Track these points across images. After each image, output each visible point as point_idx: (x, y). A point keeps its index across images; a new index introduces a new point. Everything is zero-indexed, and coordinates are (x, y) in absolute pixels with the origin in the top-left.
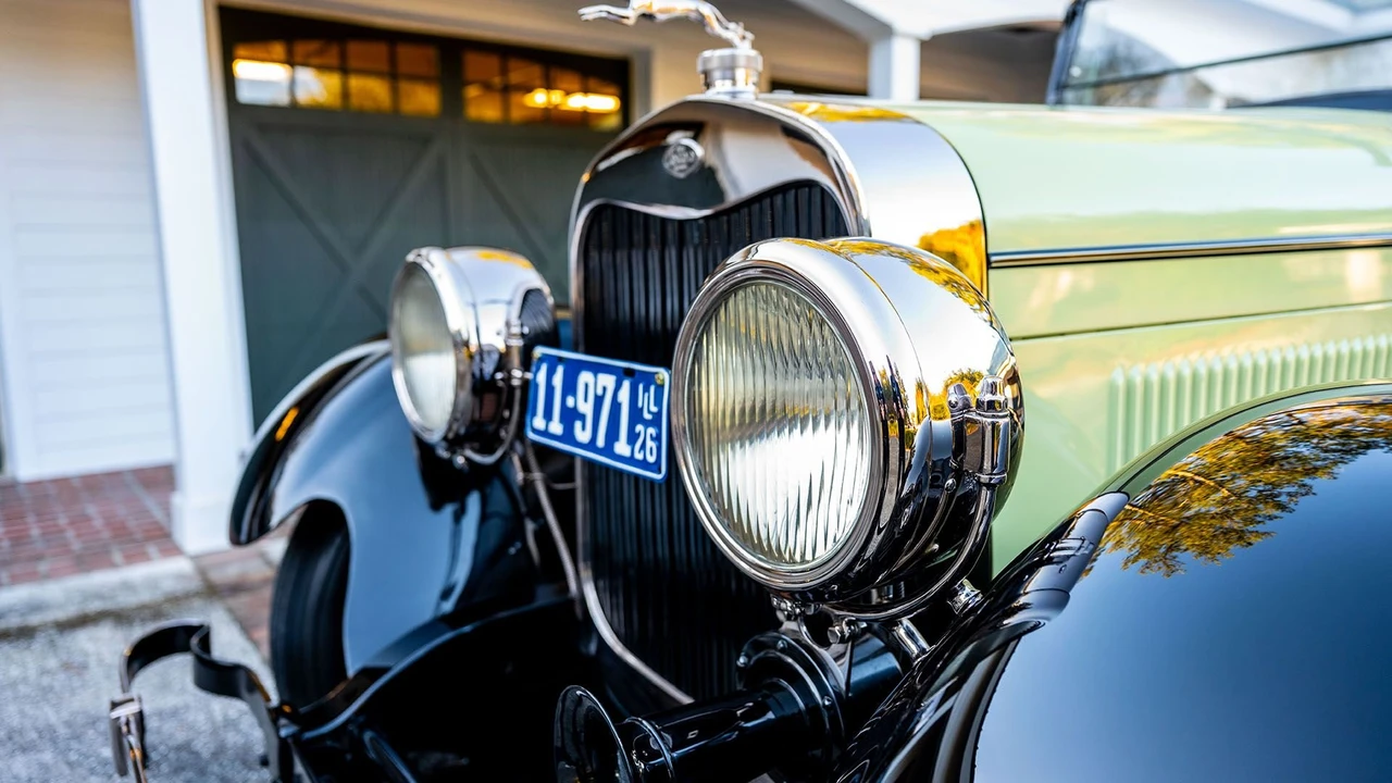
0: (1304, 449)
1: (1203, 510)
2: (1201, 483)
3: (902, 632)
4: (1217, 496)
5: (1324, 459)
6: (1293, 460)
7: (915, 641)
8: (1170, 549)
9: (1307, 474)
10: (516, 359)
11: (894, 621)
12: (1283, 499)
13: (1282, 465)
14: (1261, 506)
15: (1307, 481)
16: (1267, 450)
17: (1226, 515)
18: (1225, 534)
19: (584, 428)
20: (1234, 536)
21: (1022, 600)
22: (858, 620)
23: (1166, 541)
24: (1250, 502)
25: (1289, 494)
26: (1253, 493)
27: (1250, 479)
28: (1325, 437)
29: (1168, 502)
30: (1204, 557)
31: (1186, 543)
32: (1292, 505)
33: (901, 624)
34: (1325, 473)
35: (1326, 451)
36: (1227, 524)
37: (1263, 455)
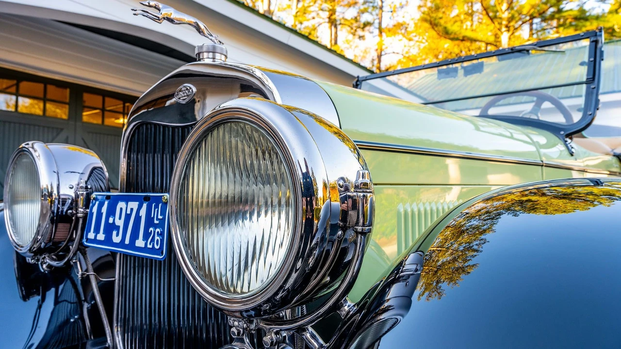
0: (474, 223)
1: (445, 260)
2: (440, 250)
3: (308, 335)
4: (449, 253)
5: (487, 224)
6: (471, 230)
7: (317, 341)
8: (438, 282)
9: (482, 234)
10: (81, 204)
11: (302, 329)
12: (475, 247)
13: (468, 233)
14: (467, 252)
15: (483, 237)
16: (459, 228)
17: (455, 260)
18: (457, 270)
19: (117, 235)
20: (461, 271)
21: (386, 304)
22: (281, 330)
23: (435, 278)
24: (462, 251)
25: (477, 245)
26: (462, 248)
27: (458, 243)
28: (480, 215)
29: (431, 261)
30: (451, 283)
31: (443, 278)
32: (480, 249)
33: (308, 330)
34: (490, 231)
35: (485, 221)
36: (457, 265)
37: (459, 231)
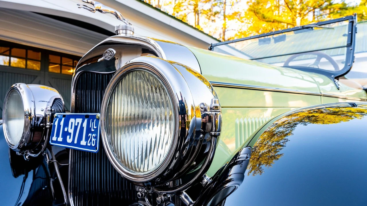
0: (281, 129)
1: (264, 152)
2: (261, 146)
3: (183, 197)
4: (266, 147)
5: (288, 130)
6: (279, 134)
7: (188, 200)
8: (259, 165)
9: (285, 136)
10: (48, 120)
11: (180, 193)
12: (282, 144)
13: (277, 135)
14: (277, 147)
15: (286, 138)
16: (272, 133)
20: (273, 158)
21: (229, 178)
22: (167, 193)
23: (258, 163)
24: (274, 146)
25: (282, 142)
26: (273, 145)
27: (272, 141)
28: (284, 125)
29: (256, 152)
30: (268, 165)
31: (262, 162)
32: (285, 145)
33: (183, 193)
34: (290, 134)
35: (287, 128)
36: (271, 154)
37: (272, 135)
